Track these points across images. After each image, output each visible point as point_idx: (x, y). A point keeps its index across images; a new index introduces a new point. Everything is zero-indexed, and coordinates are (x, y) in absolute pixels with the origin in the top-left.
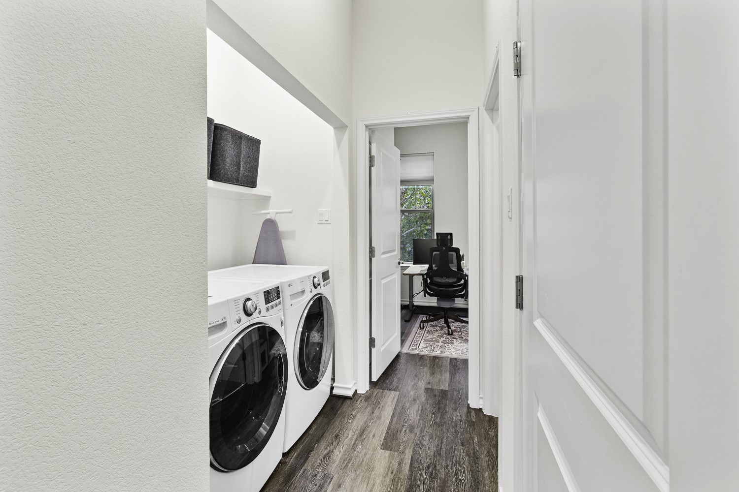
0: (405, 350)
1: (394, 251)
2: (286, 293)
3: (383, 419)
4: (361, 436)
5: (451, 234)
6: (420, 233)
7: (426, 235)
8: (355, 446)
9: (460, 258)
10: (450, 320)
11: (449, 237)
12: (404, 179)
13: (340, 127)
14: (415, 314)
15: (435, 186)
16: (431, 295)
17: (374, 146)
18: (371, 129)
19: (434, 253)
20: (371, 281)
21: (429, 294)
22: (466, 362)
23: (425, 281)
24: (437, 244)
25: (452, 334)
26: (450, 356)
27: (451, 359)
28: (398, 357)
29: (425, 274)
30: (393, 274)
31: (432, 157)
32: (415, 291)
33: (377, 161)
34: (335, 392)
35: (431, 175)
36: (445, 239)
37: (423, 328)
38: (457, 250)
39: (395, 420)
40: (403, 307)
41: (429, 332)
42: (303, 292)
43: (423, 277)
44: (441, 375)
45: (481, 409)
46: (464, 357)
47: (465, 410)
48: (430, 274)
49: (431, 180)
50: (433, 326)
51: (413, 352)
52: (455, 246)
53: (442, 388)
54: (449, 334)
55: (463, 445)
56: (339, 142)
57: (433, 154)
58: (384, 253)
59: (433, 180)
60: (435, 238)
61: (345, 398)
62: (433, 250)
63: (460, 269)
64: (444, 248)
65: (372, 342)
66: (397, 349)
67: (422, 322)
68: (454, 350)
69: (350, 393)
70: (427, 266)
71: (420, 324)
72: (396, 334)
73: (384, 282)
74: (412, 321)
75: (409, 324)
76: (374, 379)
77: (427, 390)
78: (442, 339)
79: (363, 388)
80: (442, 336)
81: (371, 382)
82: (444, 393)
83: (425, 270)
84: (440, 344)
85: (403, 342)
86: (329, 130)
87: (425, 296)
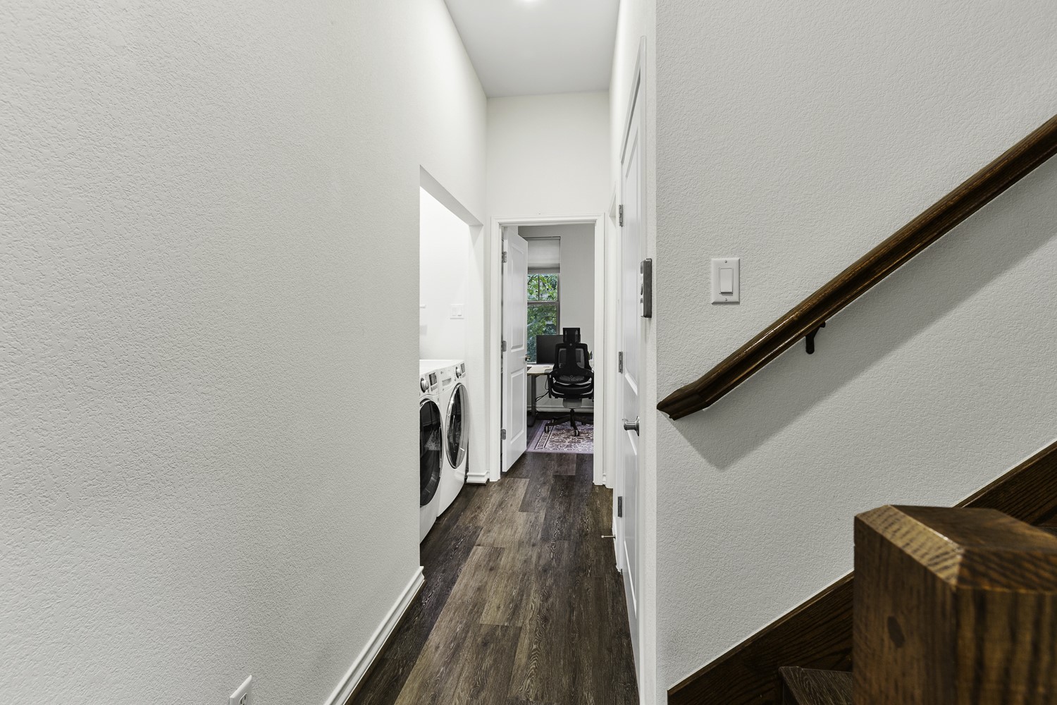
0: (531, 449)
1: (521, 346)
2: (440, 378)
3: (517, 496)
4: (500, 506)
5: (579, 329)
6: (538, 330)
7: (545, 332)
8: (496, 512)
9: (588, 356)
10: (577, 423)
11: (577, 333)
12: (531, 266)
13: (476, 225)
14: (538, 419)
15: (562, 276)
16: (557, 396)
17: (506, 242)
18: (504, 228)
19: (561, 350)
20: (502, 374)
21: (554, 395)
22: (591, 456)
23: (550, 381)
24: (564, 341)
25: (578, 435)
26: (577, 452)
27: (578, 455)
28: (524, 455)
29: (550, 374)
30: (519, 370)
31: (558, 241)
32: (538, 394)
33: (508, 256)
34: (470, 480)
35: (557, 262)
36: (573, 334)
37: (548, 431)
38: (585, 347)
39: (528, 496)
40: (529, 413)
41: (554, 435)
42: (450, 380)
43: (548, 377)
44: (569, 466)
45: (604, 485)
46: (591, 453)
47: (590, 487)
48: (554, 374)
49: (557, 269)
50: (558, 430)
51: (539, 451)
52: (582, 342)
53: (569, 474)
54: (575, 436)
55: (587, 505)
56: (474, 240)
57: (559, 238)
58: (513, 348)
59: (559, 268)
60: (562, 333)
61: (479, 485)
62: (559, 346)
63: (588, 367)
64: (571, 345)
65: (503, 434)
66: (523, 448)
67: (547, 425)
68: (581, 448)
69: (483, 480)
70: (551, 366)
71: (545, 428)
72: (523, 431)
73: (513, 376)
74: (536, 426)
75: (533, 428)
76: (505, 470)
77: (555, 477)
78: (568, 440)
79: (495, 477)
80: (568, 437)
81: (502, 473)
82: (571, 478)
83: (550, 370)
84: (567, 443)
85: (528, 443)
86: (464, 228)
87: (550, 397)
